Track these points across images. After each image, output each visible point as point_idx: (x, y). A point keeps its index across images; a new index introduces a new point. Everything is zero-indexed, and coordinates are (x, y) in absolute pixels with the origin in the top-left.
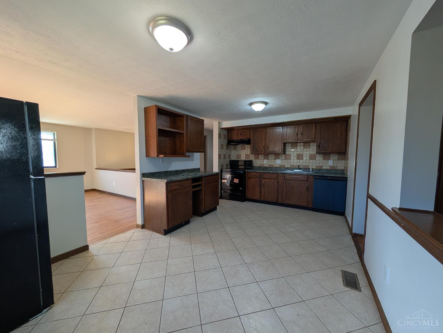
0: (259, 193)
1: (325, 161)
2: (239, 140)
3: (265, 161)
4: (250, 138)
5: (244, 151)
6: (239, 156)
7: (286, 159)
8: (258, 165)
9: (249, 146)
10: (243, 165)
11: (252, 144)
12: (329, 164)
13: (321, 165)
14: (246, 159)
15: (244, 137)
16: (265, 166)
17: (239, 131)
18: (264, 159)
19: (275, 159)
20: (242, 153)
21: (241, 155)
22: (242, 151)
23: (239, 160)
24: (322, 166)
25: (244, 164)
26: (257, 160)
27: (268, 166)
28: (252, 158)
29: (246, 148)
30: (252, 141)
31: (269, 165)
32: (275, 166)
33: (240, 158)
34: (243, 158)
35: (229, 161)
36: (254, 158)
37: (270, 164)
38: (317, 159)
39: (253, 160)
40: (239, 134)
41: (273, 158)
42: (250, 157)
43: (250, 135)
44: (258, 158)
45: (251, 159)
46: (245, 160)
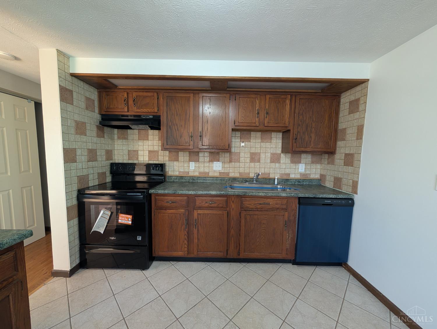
0: (186, 242)
1: (293, 166)
2: (131, 116)
3: (192, 166)
4: (158, 114)
5: (146, 142)
6: (134, 153)
7: (231, 161)
8: (177, 174)
9: (156, 132)
10: (144, 173)
11: (163, 128)
12: (300, 170)
13: (288, 171)
14: (149, 160)
15: (145, 110)
16: (191, 174)
17: (130, 95)
18: (190, 160)
19: (211, 161)
20: (140, 148)
21: (139, 152)
22: (140, 143)
23: (135, 162)
24: (289, 174)
25: (146, 171)
26: (175, 163)
27: (197, 174)
28: (163, 158)
29: (150, 137)
30: (163, 120)
31: (200, 173)
32: (211, 174)
33: (137, 159)
34: (144, 158)
35: (109, 164)
36: (167, 159)
37: (202, 170)
38: (281, 162)
39: (167, 163)
40: (131, 102)
41: (207, 159)
42: (160, 157)
43: (158, 107)
44: (177, 160)
45: (160, 161)
46: (147, 162)
